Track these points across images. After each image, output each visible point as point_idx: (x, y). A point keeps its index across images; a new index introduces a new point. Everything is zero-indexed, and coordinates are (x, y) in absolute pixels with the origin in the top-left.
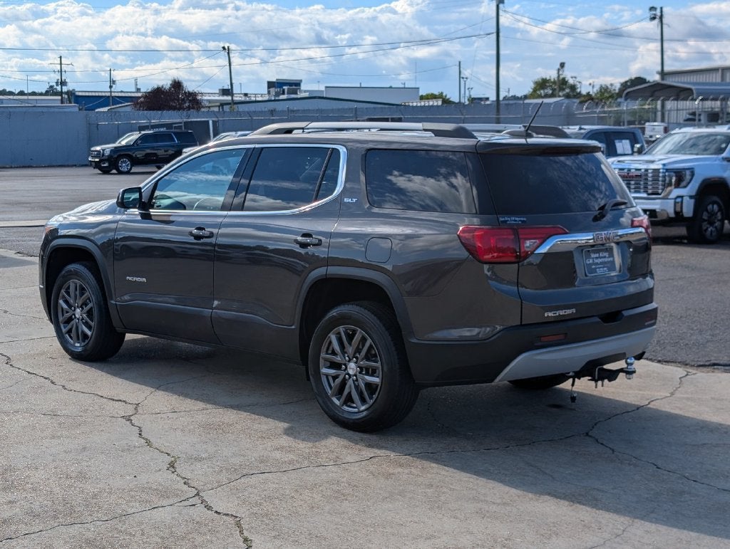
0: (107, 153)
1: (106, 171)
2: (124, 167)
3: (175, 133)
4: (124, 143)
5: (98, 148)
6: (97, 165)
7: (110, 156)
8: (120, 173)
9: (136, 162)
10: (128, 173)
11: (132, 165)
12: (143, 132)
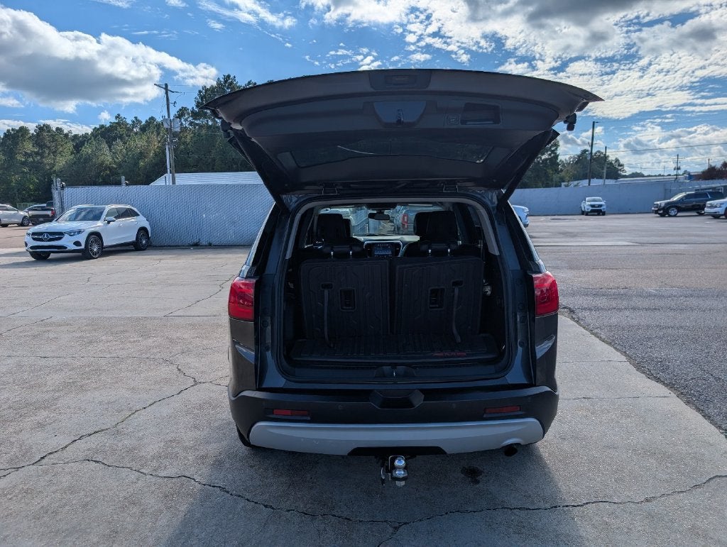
0: (663, 205)
1: (662, 215)
2: (673, 213)
3: (709, 193)
4: (675, 199)
5: (658, 203)
6: (656, 212)
7: (664, 207)
8: (670, 216)
9: (680, 210)
10: (675, 216)
11: (678, 212)
12: (688, 193)
